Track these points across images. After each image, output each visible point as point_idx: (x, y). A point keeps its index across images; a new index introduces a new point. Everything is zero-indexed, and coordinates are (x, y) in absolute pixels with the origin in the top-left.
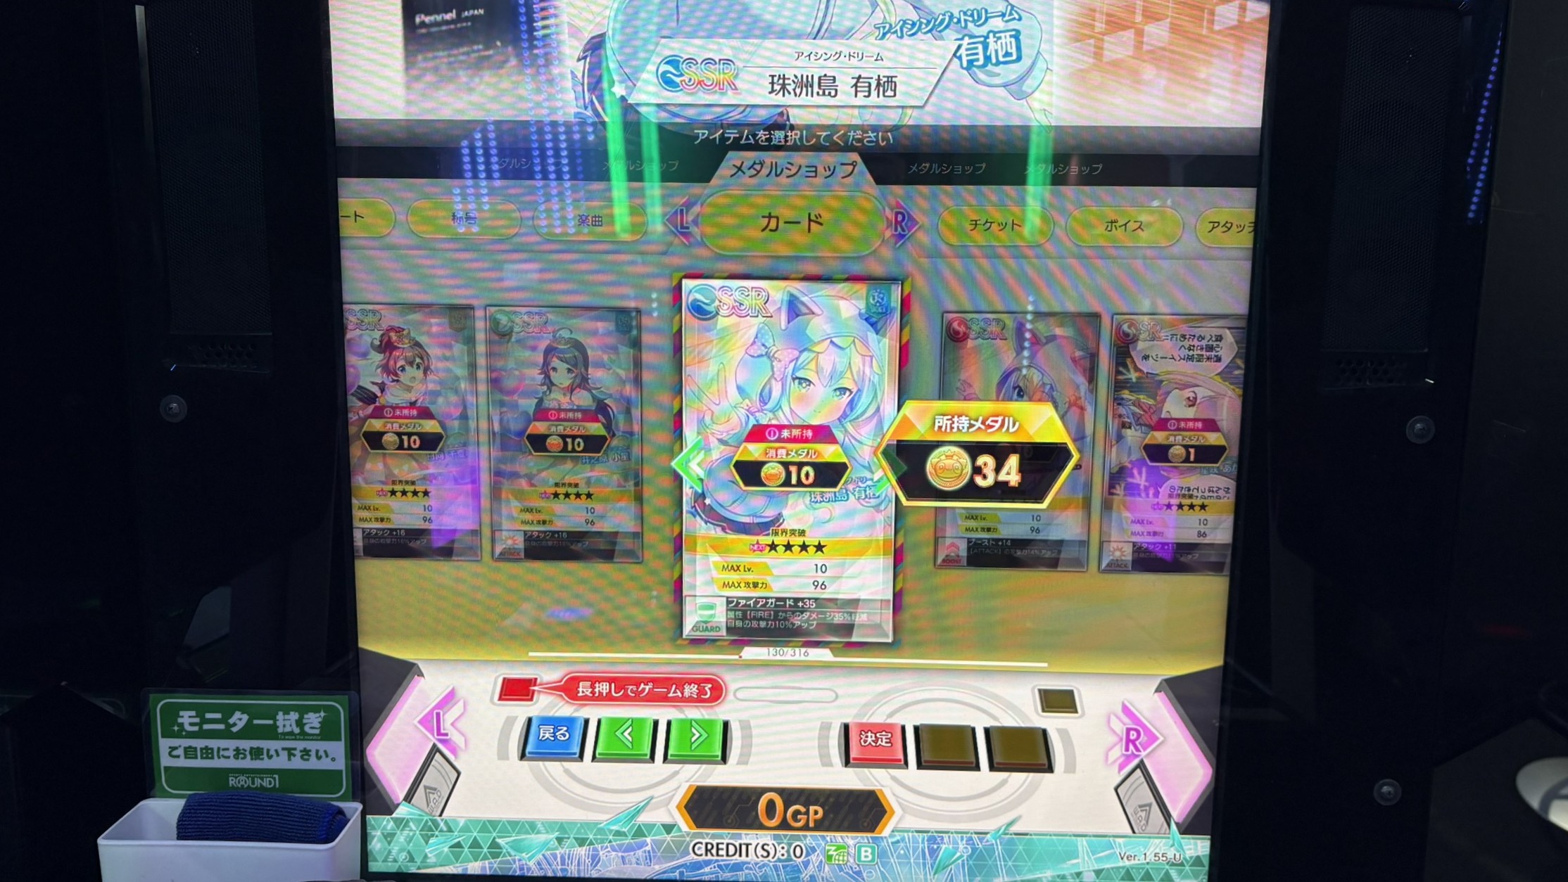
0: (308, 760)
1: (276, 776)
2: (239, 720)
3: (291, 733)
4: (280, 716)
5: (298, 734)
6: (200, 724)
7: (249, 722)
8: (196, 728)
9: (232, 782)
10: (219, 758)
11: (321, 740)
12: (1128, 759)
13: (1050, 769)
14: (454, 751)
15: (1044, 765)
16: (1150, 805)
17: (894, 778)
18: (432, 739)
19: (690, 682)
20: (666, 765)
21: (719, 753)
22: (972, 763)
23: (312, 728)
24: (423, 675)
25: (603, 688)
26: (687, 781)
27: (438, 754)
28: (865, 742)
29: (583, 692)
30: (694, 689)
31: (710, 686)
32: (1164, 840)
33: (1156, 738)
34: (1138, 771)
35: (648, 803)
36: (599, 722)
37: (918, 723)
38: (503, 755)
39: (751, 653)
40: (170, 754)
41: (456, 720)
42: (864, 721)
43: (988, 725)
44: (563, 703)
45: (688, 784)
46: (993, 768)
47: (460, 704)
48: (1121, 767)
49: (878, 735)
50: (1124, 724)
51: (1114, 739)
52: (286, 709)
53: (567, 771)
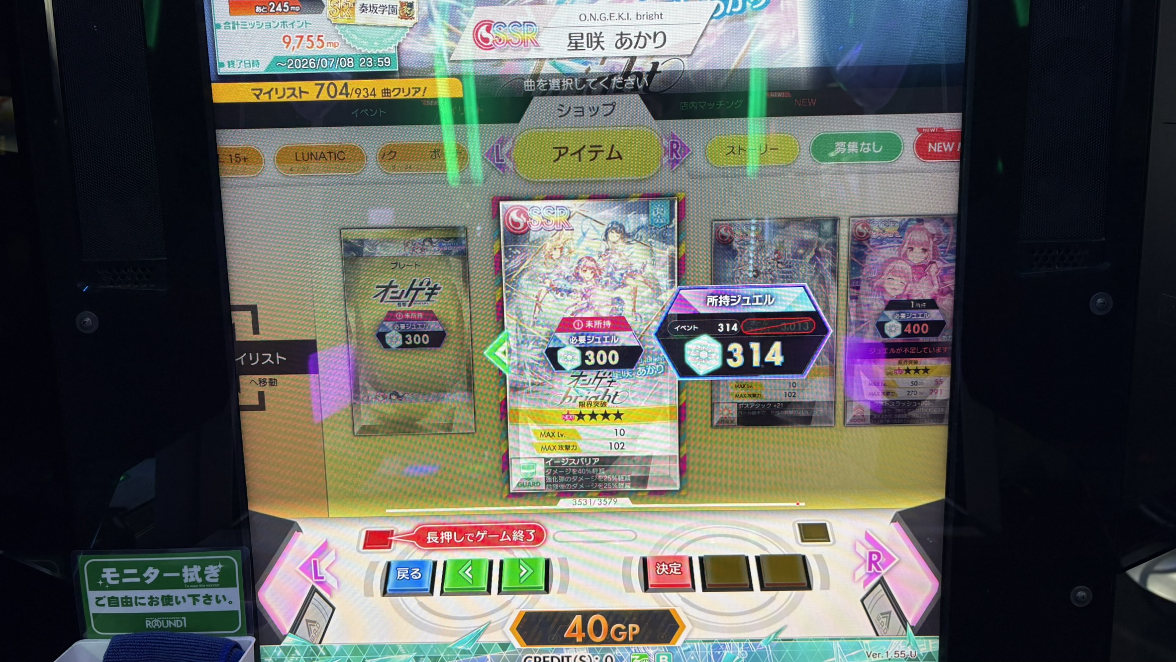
0: (209, 604)
1: (184, 618)
2: (152, 574)
3: (195, 583)
4: (185, 569)
5: (201, 583)
6: (120, 579)
7: (160, 575)
8: (117, 582)
9: (148, 624)
10: (137, 605)
11: (220, 587)
12: (872, 576)
13: (809, 587)
14: (329, 591)
15: (804, 584)
16: (890, 613)
17: (684, 600)
18: (312, 582)
19: (517, 529)
20: (501, 596)
21: (543, 585)
22: (746, 585)
23: (211, 578)
24: (301, 531)
25: (447, 536)
26: (518, 608)
27: (316, 594)
28: (660, 571)
29: (431, 540)
30: (521, 534)
31: (534, 531)
32: (902, 641)
33: (894, 559)
34: (880, 585)
35: (486, 627)
36: (445, 563)
37: (702, 555)
38: (368, 593)
39: (565, 503)
40: (97, 603)
41: (331, 565)
42: (659, 554)
43: (758, 554)
44: (415, 549)
45: (519, 611)
46: (763, 588)
47: (333, 553)
48: (866, 584)
49: (670, 565)
50: (868, 549)
51: (860, 561)
52: (190, 564)
53: (420, 604)
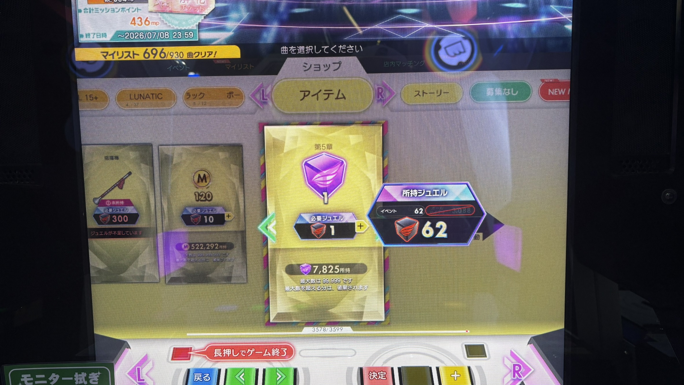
2: (54, 378)
3: (83, 384)
6: (33, 381)
7: (60, 379)
12: (515, 381)
18: (136, 383)
19: (275, 347)
23: (93, 381)
24: (130, 348)
25: (228, 352)
28: (372, 377)
29: (217, 354)
30: (277, 351)
31: (286, 349)
36: (226, 370)
37: (400, 366)
39: (308, 330)
41: (149, 371)
42: (371, 366)
43: (438, 366)
44: (207, 360)
47: (151, 363)
49: (379, 373)
50: (512, 363)
51: (507, 371)
